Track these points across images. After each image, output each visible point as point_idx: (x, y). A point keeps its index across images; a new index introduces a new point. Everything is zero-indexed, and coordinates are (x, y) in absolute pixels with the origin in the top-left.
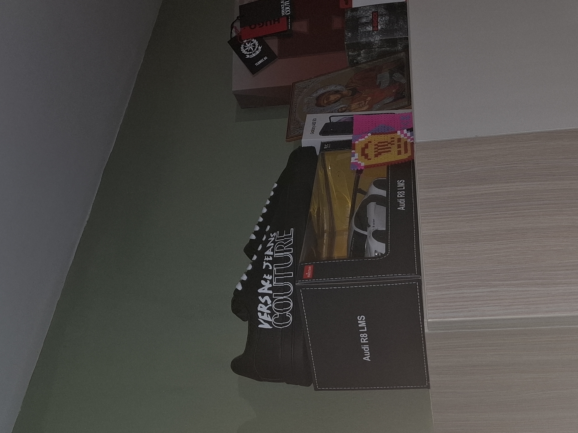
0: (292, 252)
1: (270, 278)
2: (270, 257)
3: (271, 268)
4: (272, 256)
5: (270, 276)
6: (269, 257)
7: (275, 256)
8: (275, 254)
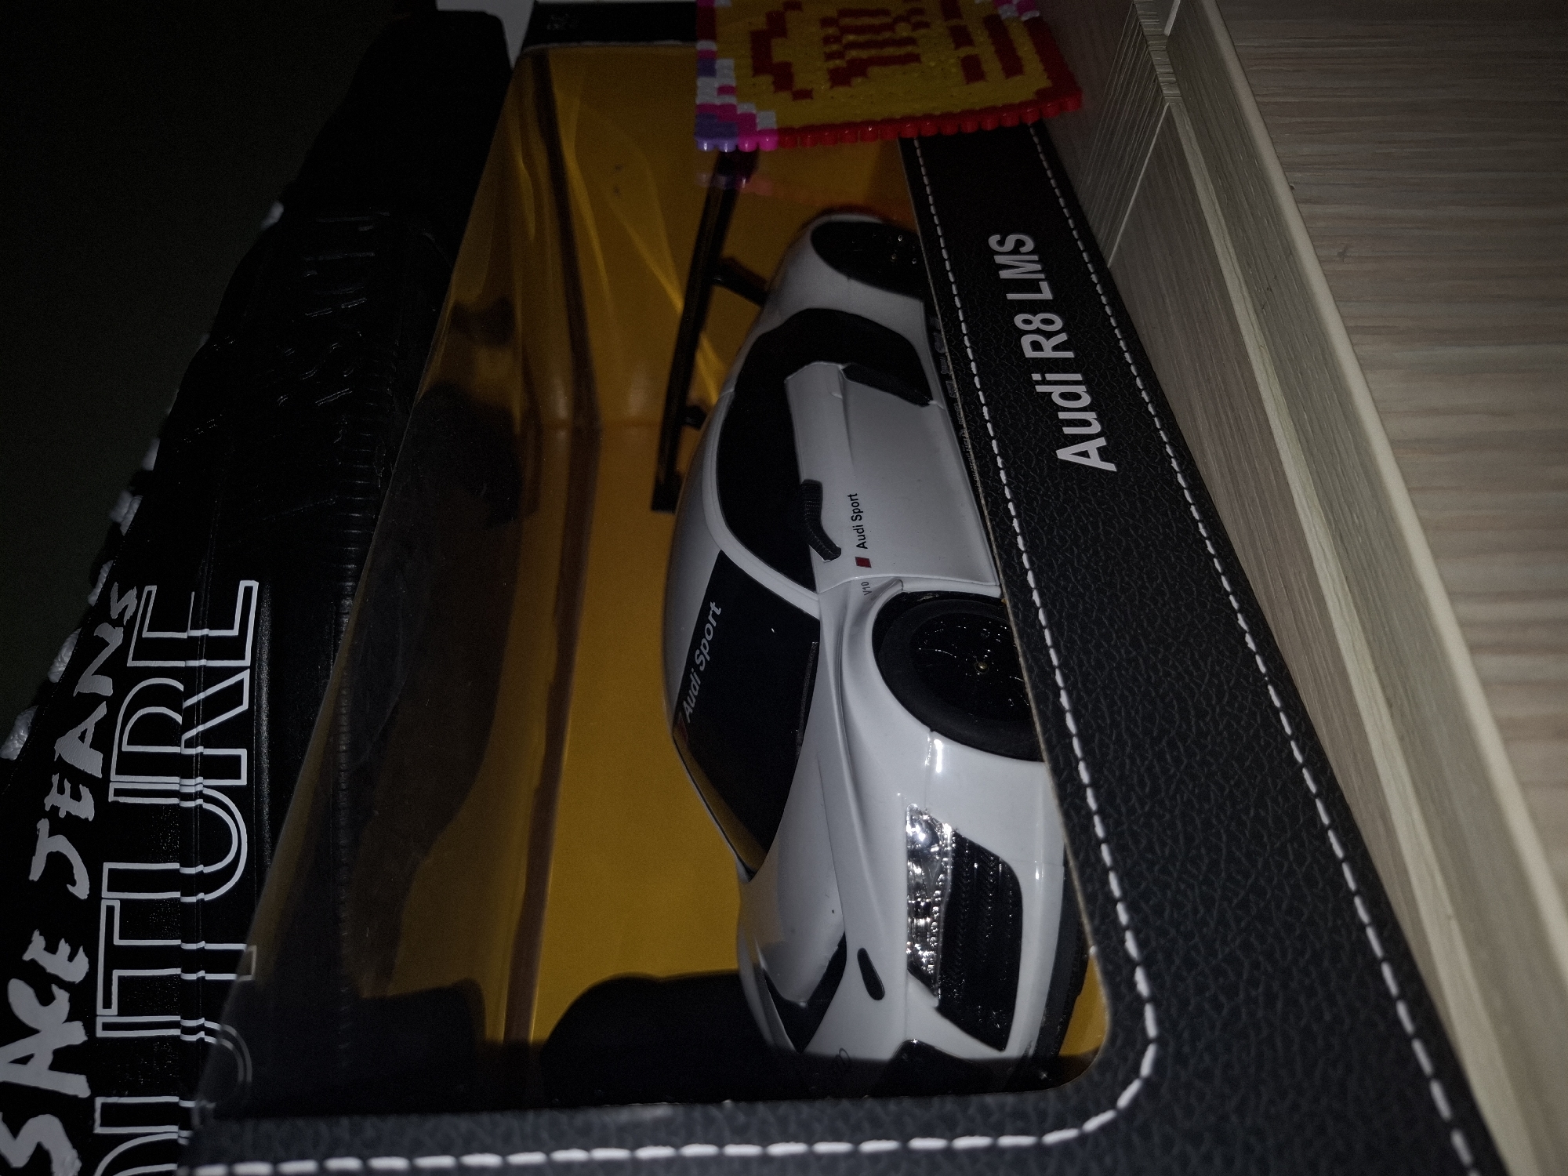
0: (243, 781)
1: (75, 970)
2: (85, 791)
3: (81, 889)
4: (99, 787)
5: (71, 958)
6: (76, 796)
7: (118, 792)
8: (118, 781)
